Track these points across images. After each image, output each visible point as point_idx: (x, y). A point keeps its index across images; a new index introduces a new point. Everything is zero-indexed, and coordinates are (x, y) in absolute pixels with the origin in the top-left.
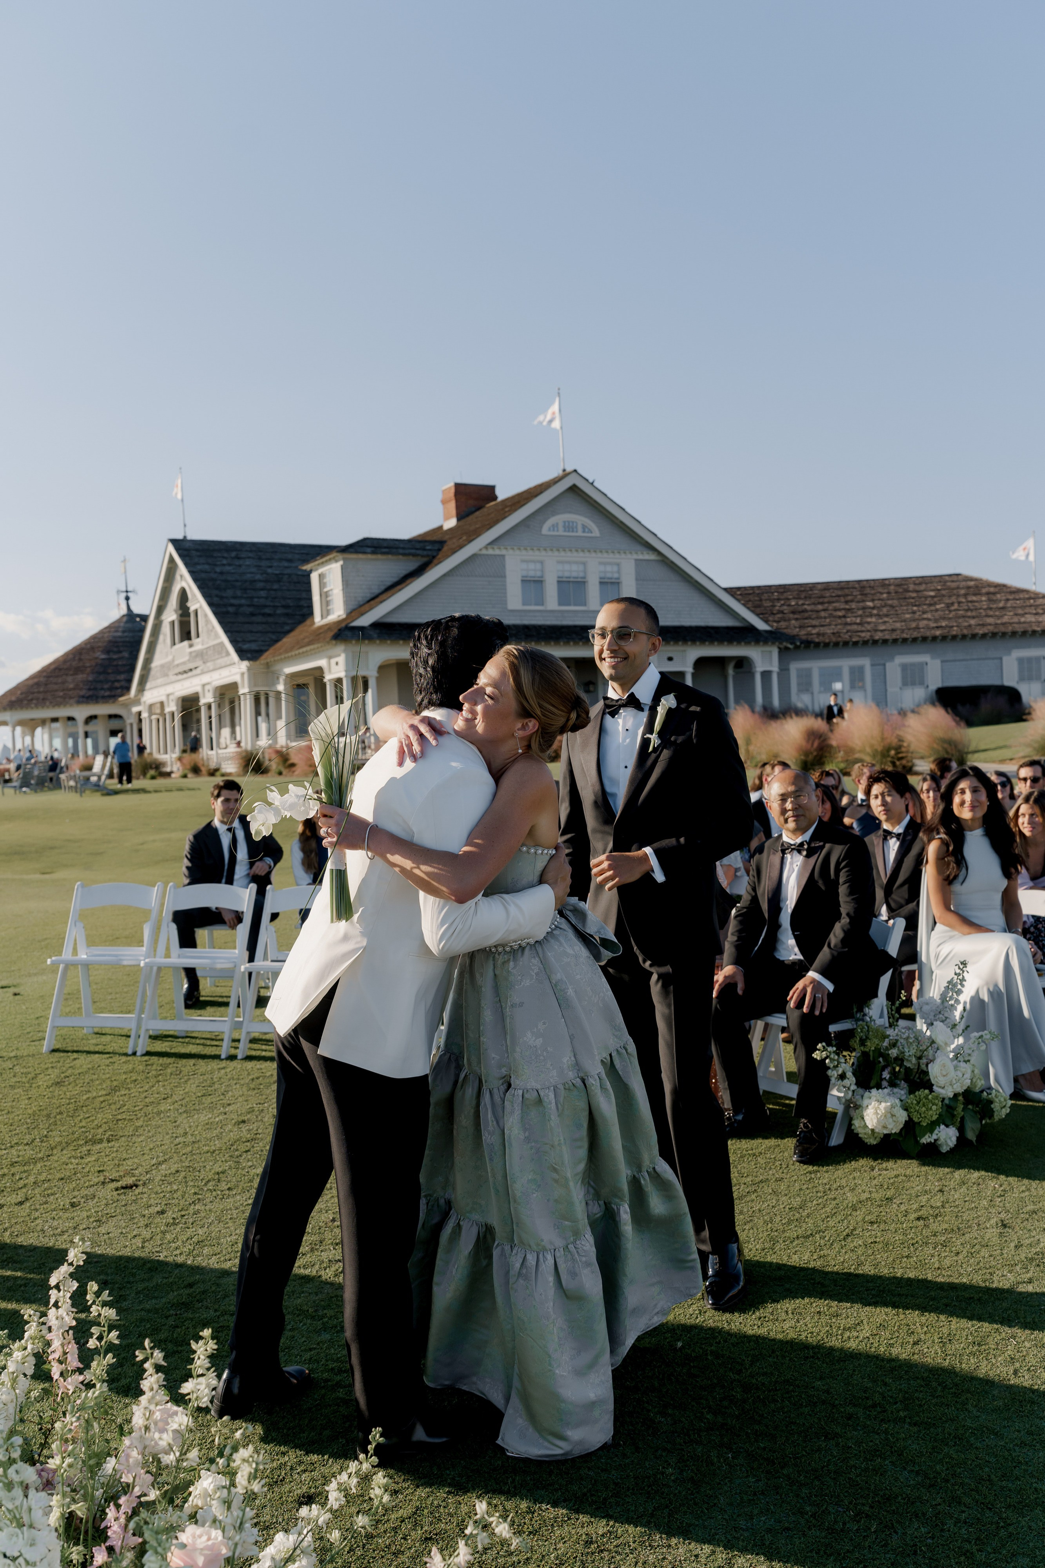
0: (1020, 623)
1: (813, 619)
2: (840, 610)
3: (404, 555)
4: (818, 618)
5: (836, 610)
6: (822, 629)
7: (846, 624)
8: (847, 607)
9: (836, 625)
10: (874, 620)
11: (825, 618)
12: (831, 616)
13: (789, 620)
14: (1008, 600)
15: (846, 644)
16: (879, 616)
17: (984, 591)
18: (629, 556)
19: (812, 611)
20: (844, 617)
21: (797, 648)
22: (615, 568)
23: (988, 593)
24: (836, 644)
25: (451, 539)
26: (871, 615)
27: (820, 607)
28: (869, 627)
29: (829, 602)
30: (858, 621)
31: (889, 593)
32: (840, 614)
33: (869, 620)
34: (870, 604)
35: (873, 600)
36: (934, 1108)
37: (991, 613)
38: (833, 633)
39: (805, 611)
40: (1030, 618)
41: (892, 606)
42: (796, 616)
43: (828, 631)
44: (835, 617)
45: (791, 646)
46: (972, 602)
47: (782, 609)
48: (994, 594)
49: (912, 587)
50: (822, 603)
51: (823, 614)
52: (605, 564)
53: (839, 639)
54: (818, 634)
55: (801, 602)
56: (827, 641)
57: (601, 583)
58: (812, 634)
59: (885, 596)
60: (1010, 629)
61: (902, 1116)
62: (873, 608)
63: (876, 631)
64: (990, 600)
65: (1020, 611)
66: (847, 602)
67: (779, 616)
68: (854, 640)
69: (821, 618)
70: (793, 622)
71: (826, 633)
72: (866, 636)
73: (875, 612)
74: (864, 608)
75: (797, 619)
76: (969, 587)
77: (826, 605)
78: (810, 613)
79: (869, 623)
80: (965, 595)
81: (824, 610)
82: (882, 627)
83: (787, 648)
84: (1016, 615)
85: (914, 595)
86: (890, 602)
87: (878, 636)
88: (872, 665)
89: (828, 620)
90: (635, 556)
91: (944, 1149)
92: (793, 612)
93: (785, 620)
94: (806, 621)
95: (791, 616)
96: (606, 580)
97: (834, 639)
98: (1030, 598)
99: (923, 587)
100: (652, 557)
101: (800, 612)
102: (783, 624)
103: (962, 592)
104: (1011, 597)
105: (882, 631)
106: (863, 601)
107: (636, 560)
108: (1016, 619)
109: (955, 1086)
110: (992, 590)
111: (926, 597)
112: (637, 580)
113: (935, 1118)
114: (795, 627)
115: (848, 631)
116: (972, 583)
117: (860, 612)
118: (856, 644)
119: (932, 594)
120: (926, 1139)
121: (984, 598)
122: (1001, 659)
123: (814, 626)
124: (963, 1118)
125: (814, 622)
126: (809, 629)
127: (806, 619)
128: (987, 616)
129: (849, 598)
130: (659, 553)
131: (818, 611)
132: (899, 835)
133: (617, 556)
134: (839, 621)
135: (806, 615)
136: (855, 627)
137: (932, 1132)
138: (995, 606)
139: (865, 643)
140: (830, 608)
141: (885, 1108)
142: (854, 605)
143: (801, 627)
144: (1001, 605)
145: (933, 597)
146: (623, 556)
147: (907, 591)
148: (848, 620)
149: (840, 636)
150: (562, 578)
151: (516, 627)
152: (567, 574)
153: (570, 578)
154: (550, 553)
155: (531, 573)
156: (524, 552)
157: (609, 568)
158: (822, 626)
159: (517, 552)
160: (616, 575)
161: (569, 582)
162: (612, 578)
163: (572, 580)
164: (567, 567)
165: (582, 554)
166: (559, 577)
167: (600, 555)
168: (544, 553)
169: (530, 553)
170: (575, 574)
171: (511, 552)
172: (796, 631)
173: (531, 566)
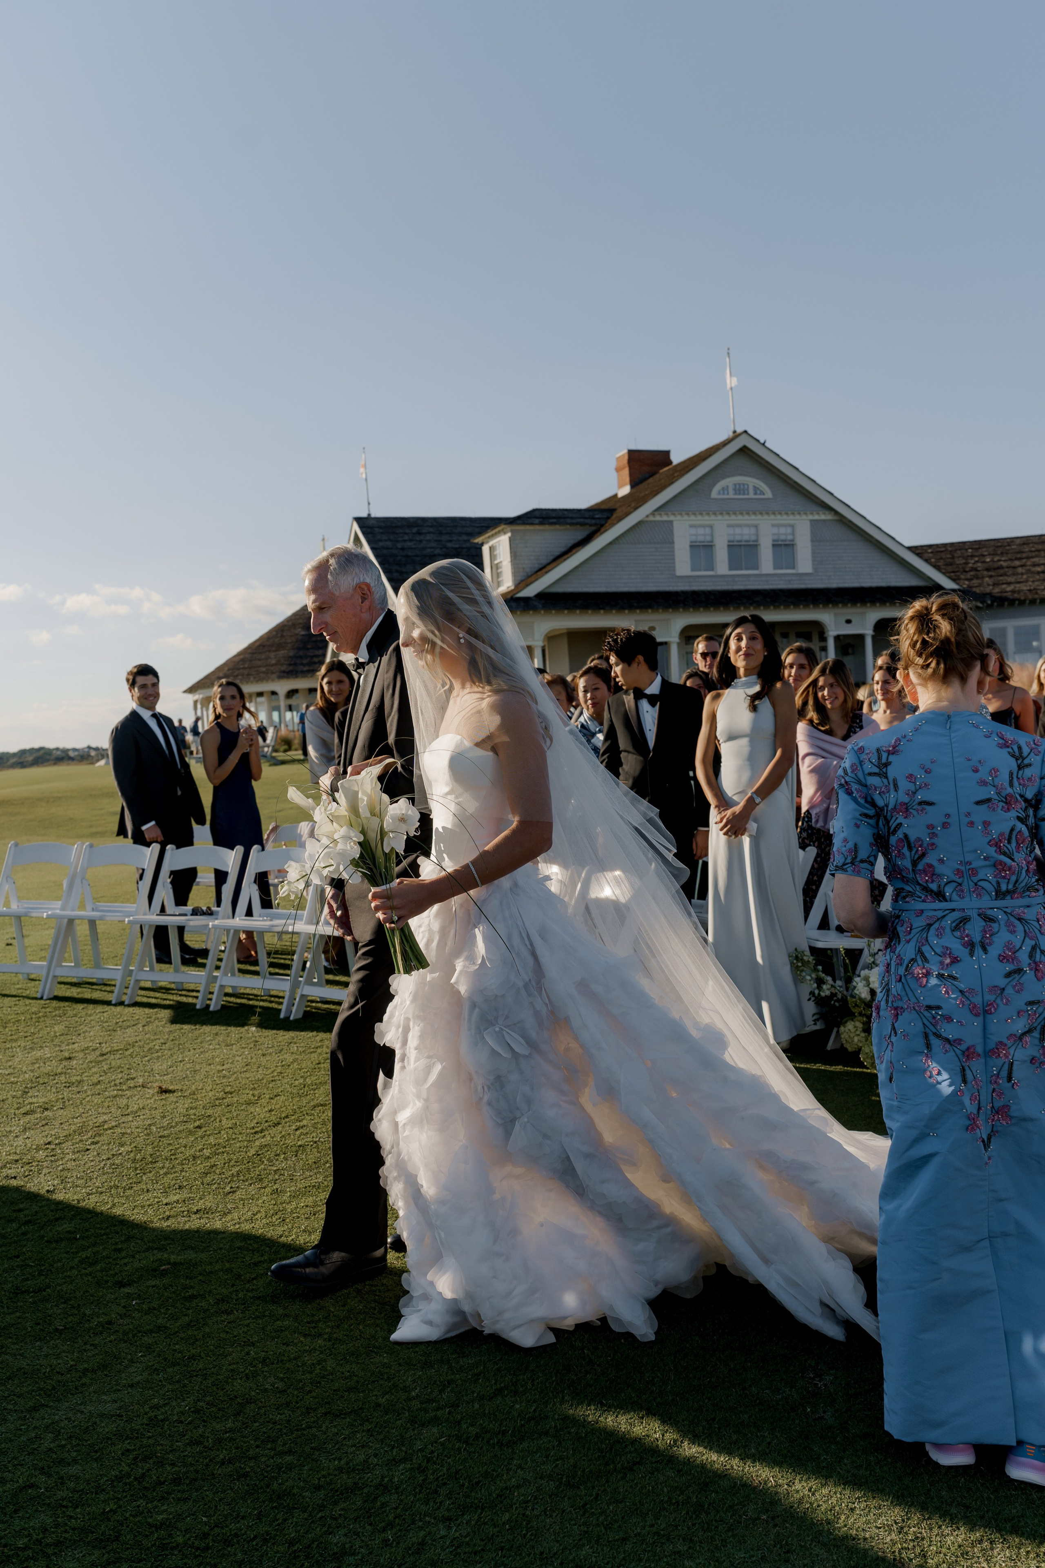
1: (1008, 576)
2: (1039, 565)
3: (572, 524)
4: (1014, 574)
5: (1034, 565)
6: (1018, 585)
9: (1033, 581)
11: (1022, 574)
12: (1028, 572)
13: (983, 577)
18: (804, 517)
19: (1008, 567)
20: (1043, 572)
21: (990, 607)
22: (789, 530)
24: (1033, 602)
25: (619, 506)
27: (1018, 563)
29: (1028, 558)
38: (1030, 590)
39: (1001, 567)
42: (990, 573)
43: (1024, 587)
44: (1033, 573)
47: (975, 566)
50: (1021, 559)
51: (1020, 570)
52: (778, 526)
53: (1036, 596)
54: (1013, 592)
55: (997, 558)
56: (1023, 598)
57: (775, 546)
58: (1006, 592)
67: (972, 573)
69: (1018, 574)
70: (987, 579)
71: (1022, 591)
75: (991, 577)
77: (1024, 561)
78: (1006, 570)
81: (1021, 566)
89: (1025, 577)
90: (811, 518)
92: (988, 570)
93: (978, 578)
94: (1001, 578)
95: (985, 573)
96: (780, 543)
97: (1030, 597)
100: (830, 517)
101: (995, 569)
102: (975, 582)
107: (812, 521)
112: (812, 541)
114: (989, 585)
123: (1009, 584)
125: (1009, 579)
126: (1004, 586)
127: (1001, 576)
130: (837, 513)
131: (1014, 568)
133: (791, 517)
134: (1038, 577)
135: (1001, 571)
140: (1029, 563)
143: (994, 585)
146: (797, 517)
149: (1037, 593)
150: (733, 541)
151: (684, 593)
152: (738, 538)
153: (741, 541)
154: (720, 517)
155: (700, 538)
156: (693, 517)
157: (782, 530)
158: (1019, 583)
159: (686, 517)
160: (790, 537)
161: (740, 546)
162: (785, 541)
163: (743, 543)
164: (738, 531)
165: (753, 517)
166: (729, 541)
167: (772, 517)
168: (713, 517)
169: (699, 517)
170: (746, 538)
171: (679, 517)
172: (988, 589)
173: (701, 531)
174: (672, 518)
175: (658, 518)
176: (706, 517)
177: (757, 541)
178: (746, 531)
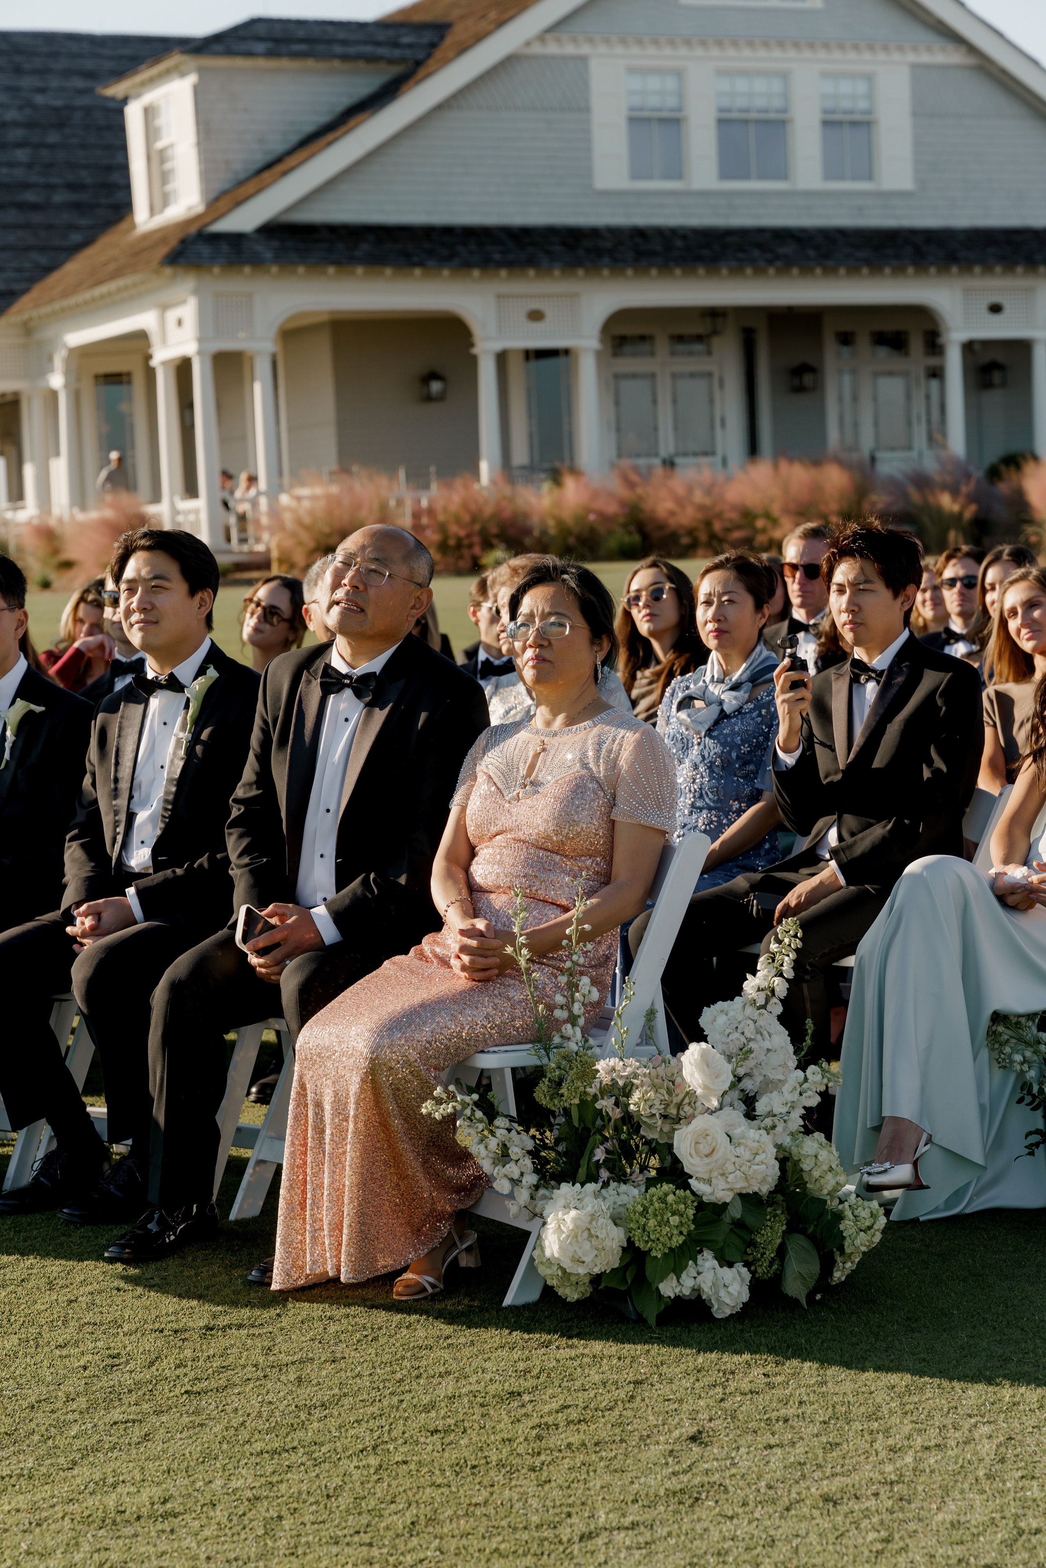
3: (346, 58)
18: (896, 56)
22: (861, 87)
25: (462, 17)
36: (675, 1220)
52: (835, 76)
57: (826, 124)
61: (615, 1238)
90: (912, 58)
91: (721, 1312)
96: (838, 117)
100: (955, 57)
107: (914, 67)
109: (731, 1178)
112: (915, 114)
113: (677, 1240)
120: (669, 1288)
124: (781, 1252)
130: (972, 49)
132: (880, 674)
133: (867, 56)
137: (678, 1272)
141: (574, 1220)
146: (881, 56)
150: (729, 110)
151: (614, 232)
152: (741, 102)
153: (747, 111)
154: (699, 52)
155: (654, 101)
156: (635, 50)
157: (845, 87)
159: (619, 50)
160: (863, 105)
161: (746, 122)
162: (851, 112)
163: (753, 115)
164: (742, 85)
165: (777, 53)
166: (721, 110)
167: (822, 54)
168: (683, 51)
169: (652, 50)
170: (760, 103)
171: (603, 49)
173: (654, 83)
174: (585, 49)
175: (552, 49)
176: (668, 51)
177: (785, 111)
178: (760, 85)
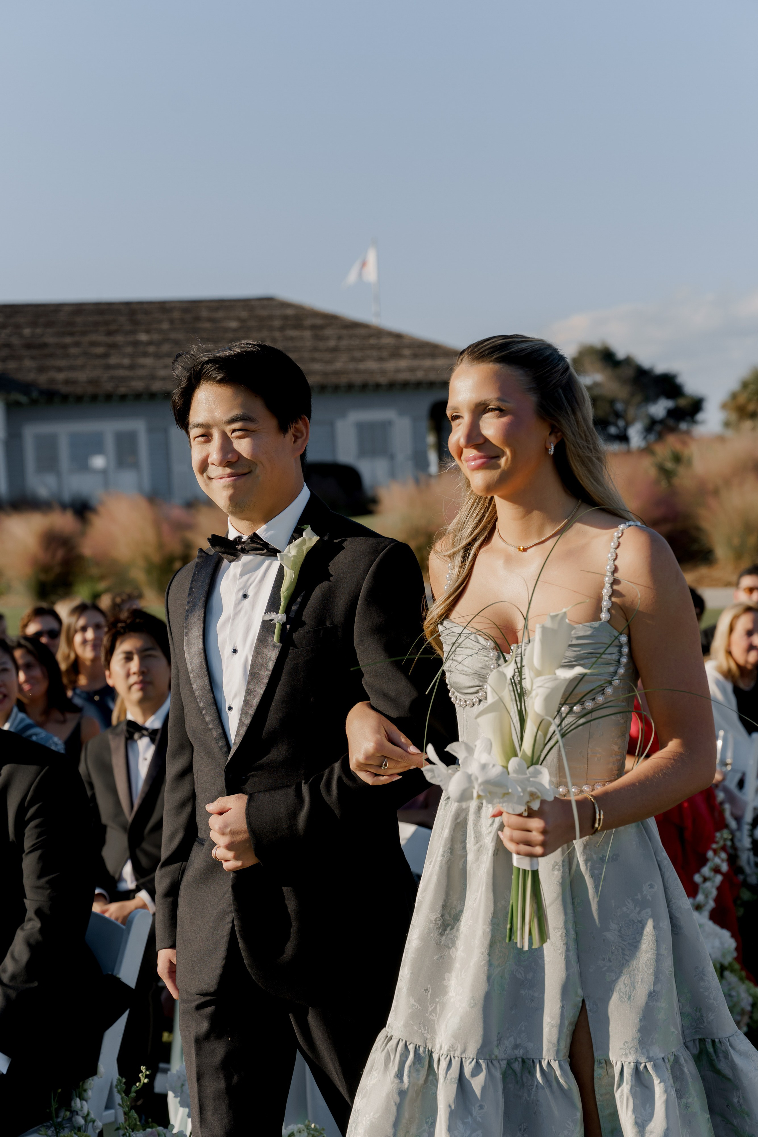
0: (357, 371)
1: (57, 358)
2: (98, 345)
4: (65, 356)
5: (93, 344)
6: (71, 373)
7: (108, 367)
8: (109, 340)
9: (93, 368)
10: (148, 361)
11: (76, 356)
12: (85, 354)
13: (21, 358)
14: (340, 338)
15: (109, 397)
16: (157, 356)
17: (308, 322)
19: (55, 345)
20: (106, 356)
21: (34, 402)
23: (313, 327)
24: (94, 398)
26: (145, 355)
27: (68, 340)
28: (141, 372)
29: (84, 333)
30: (126, 361)
31: (172, 322)
32: (100, 350)
33: (143, 361)
34: (143, 337)
35: (148, 332)
37: (317, 355)
38: (89, 381)
39: (45, 345)
40: (372, 365)
41: (176, 342)
42: (31, 353)
43: (82, 376)
44: (91, 355)
45: (23, 399)
46: (292, 339)
47: (9, 340)
48: (322, 327)
49: (204, 313)
50: (72, 334)
51: (73, 351)
53: (98, 390)
54: (67, 382)
55: (39, 331)
56: (80, 392)
58: (56, 381)
59: (165, 326)
60: (344, 380)
62: (150, 343)
63: (153, 377)
64: (317, 338)
65: (358, 354)
66: (110, 333)
68: (122, 390)
69: (70, 356)
70: (27, 361)
71: (78, 381)
72: (138, 385)
73: (151, 349)
74: (136, 344)
75: (33, 358)
76: (285, 318)
77: (77, 337)
78: (53, 349)
79: (143, 366)
80: (282, 329)
81: (77, 344)
82: (162, 373)
83: (18, 404)
84: (353, 359)
85: (207, 325)
86: (173, 335)
87: (157, 386)
88: (150, 430)
89: (80, 360)
92: (29, 346)
93: (14, 359)
94: (47, 361)
95: (24, 352)
97: (90, 390)
98: (370, 336)
99: (220, 314)
101: (37, 347)
102: (12, 365)
103: (277, 323)
104: (344, 332)
105: (164, 379)
106: (133, 332)
108: (352, 366)
110: (318, 322)
111: (226, 330)
114: (30, 370)
115: (112, 378)
116: (290, 312)
117: (129, 350)
118: (123, 397)
119: (234, 324)
121: (307, 334)
122: (332, 425)
123: (60, 369)
125: (59, 363)
126: (52, 373)
127: (47, 357)
128: (313, 360)
129: (113, 327)
131: (65, 347)
134: (98, 362)
135: (47, 351)
136: (121, 373)
138: (321, 345)
139: (138, 396)
140: (84, 341)
142: (119, 339)
143: (41, 370)
144: (332, 343)
145: (235, 330)
147: (197, 319)
148: (113, 360)
149: (98, 386)
158: (72, 368)
172: (31, 377)
